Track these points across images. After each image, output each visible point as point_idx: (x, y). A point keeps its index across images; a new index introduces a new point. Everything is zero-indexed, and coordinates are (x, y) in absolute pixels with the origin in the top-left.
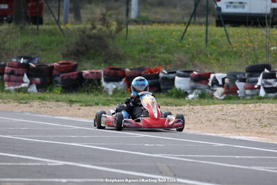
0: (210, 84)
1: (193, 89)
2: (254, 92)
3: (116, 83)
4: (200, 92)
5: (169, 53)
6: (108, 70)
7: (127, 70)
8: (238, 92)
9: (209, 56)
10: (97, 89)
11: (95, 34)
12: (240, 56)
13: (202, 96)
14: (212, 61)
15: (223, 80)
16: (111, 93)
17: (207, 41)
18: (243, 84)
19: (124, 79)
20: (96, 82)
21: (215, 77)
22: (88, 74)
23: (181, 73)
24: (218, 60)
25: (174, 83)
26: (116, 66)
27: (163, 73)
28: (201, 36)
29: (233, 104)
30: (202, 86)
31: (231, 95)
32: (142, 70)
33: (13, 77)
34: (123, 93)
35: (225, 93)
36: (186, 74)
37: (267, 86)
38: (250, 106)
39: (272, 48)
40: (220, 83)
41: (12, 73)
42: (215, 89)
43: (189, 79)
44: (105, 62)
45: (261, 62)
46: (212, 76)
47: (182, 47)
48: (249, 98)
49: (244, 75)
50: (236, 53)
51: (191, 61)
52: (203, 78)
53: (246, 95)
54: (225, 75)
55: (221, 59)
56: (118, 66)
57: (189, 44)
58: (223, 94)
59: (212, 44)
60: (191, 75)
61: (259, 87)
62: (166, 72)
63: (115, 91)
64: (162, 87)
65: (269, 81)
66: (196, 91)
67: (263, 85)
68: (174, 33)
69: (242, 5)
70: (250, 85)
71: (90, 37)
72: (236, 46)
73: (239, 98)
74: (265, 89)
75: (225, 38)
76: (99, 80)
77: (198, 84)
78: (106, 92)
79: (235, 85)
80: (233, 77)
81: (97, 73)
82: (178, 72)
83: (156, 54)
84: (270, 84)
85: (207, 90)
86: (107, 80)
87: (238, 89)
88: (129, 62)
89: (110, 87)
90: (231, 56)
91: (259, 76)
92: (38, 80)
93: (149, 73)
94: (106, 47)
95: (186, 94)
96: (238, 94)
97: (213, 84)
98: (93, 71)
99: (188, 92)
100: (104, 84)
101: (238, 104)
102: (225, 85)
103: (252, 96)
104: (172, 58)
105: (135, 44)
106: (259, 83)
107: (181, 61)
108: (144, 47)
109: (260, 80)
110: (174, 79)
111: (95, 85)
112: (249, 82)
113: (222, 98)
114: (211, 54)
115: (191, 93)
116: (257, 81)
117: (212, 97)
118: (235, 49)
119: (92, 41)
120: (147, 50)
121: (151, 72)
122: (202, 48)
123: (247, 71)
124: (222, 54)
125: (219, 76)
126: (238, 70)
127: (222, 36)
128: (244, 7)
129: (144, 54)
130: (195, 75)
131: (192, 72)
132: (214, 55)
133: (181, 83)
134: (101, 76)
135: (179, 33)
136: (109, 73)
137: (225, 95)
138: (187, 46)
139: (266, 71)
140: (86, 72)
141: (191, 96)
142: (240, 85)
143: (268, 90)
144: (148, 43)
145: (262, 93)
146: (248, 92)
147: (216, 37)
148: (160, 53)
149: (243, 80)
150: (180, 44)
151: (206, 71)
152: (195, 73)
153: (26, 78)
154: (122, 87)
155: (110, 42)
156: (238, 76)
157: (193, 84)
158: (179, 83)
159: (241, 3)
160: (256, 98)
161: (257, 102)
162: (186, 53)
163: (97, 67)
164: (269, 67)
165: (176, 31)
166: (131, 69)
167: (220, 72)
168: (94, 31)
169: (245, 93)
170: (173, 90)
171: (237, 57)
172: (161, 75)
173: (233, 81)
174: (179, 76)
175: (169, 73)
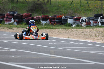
0: (80, 21)
1: (74, 23)
2: (97, 24)
3: (46, 21)
4: (77, 24)
5: (66, 10)
6: (43, 16)
7: (50, 16)
8: (91, 24)
10: (39, 23)
11: (38, 3)
12: (93, 11)
13: (78, 26)
14: (82, 13)
15: (85, 20)
16: (44, 25)
17: (80, 5)
18: (93, 21)
19: (49, 20)
20: (38, 21)
21: (82, 19)
22: (35, 18)
24: (84, 12)
25: (67, 21)
26: (46, 15)
27: (63, 17)
28: (78, 4)
29: (88, 28)
30: (78, 22)
31: (88, 25)
32: (56, 16)
33: (8, 19)
34: (49, 25)
35: (86, 24)
36: (72, 18)
38: (94, 29)
40: (84, 21)
41: (7, 18)
42: (82, 23)
43: (73, 19)
44: (42, 13)
45: (100, 13)
46: (81, 18)
47: (71, 8)
48: (95, 26)
49: (93, 18)
50: (91, 10)
51: (74, 13)
52: (78, 19)
53: (94, 25)
54: (86, 18)
56: (47, 15)
57: (74, 7)
58: (85, 25)
59: (82, 6)
60: (74, 18)
61: (99, 22)
62: (64, 17)
63: (46, 24)
64: (63, 22)
65: (102, 20)
66: (75, 24)
67: (100, 21)
68: (68, 3)
70: (95, 22)
71: (37, 4)
72: (91, 7)
73: (91, 26)
74: (101, 23)
75: (87, 4)
76: (40, 20)
77: (76, 21)
78: (42, 24)
79: (90, 22)
80: (89, 19)
81: (39, 17)
82: (69, 17)
83: (61, 10)
84: (103, 21)
85: (80, 23)
86: (43, 20)
87: (91, 23)
88: (51, 13)
89: (44, 22)
90: (89, 11)
91: (99, 18)
92: (17, 20)
93: (58, 18)
94: (42, 8)
96: (91, 25)
97: (82, 21)
98: (37, 17)
99: (73, 24)
100: (41, 21)
101: (90, 28)
102: (86, 22)
103: (96, 25)
104: (67, 12)
105: (53, 7)
106: (99, 21)
107: (70, 13)
108: (57, 8)
109: (99, 20)
111: (38, 22)
112: (95, 20)
113: (85, 26)
114: (82, 10)
115: (74, 25)
117: (81, 26)
118: (90, 8)
119: (38, 5)
120: (58, 9)
121: (59, 17)
122: (79, 8)
123: (94, 17)
124: (86, 10)
125: (84, 18)
126: (91, 16)
127: (86, 4)
129: (57, 10)
130: (75, 18)
131: (74, 17)
132: (83, 11)
133: (70, 21)
134: (40, 18)
135: (70, 2)
136: (43, 17)
137: (86, 25)
139: (101, 16)
140: (35, 17)
141: (73, 26)
142: (91, 22)
143: (102, 23)
144: (58, 6)
145: (100, 24)
146: (95, 24)
147: (84, 4)
148: (63, 10)
149: (93, 20)
150: (70, 7)
151: (80, 16)
152: (75, 17)
153: (12, 20)
154: (48, 23)
155: (44, 6)
156: (91, 18)
157: (74, 21)
158: (69, 21)
160: (97, 26)
161: (97, 28)
162: (72, 10)
163: (39, 15)
164: (102, 15)
165: (69, 2)
166: (51, 16)
167: (84, 17)
168: (39, 2)
169: (93, 24)
170: (67, 24)
171: (91, 11)
172: (62, 18)
173: (89, 20)
174: (69, 18)
175: (65, 17)
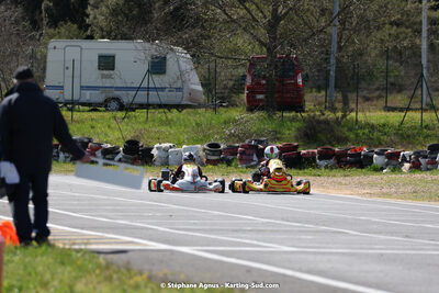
1: (387, 164)
3: (328, 161)
4: (392, 167)
6: (322, 150)
7: (337, 149)
10: (312, 166)
13: (393, 170)
15: (410, 156)
18: (425, 160)
19: (334, 157)
20: (312, 159)
21: (404, 155)
22: (304, 154)
23: (378, 151)
25: (372, 160)
30: (394, 162)
33: (244, 157)
36: (382, 152)
40: (408, 159)
41: (242, 153)
42: (403, 164)
43: (384, 157)
46: (402, 154)
49: (426, 152)
53: (428, 169)
54: (412, 153)
58: (409, 169)
60: (386, 153)
62: (367, 151)
64: (364, 163)
66: (389, 166)
70: (431, 161)
77: (391, 161)
79: (419, 161)
80: (418, 154)
81: (313, 152)
82: (376, 150)
86: (321, 159)
87: (421, 165)
89: (323, 164)
91: (437, 153)
93: (354, 152)
95: (382, 169)
96: (421, 168)
97: (402, 160)
98: (309, 150)
99: (384, 167)
100: (318, 161)
102: (411, 161)
106: (437, 159)
110: (372, 157)
111: (310, 162)
112: (430, 158)
115: (386, 169)
116: (436, 157)
117: (400, 171)
121: (356, 151)
125: (407, 153)
130: (389, 153)
131: (387, 150)
133: (377, 160)
134: (315, 155)
136: (321, 152)
137: (411, 169)
140: (303, 152)
141: (384, 171)
149: (425, 157)
152: (389, 151)
153: (255, 158)
154: (333, 163)
156: (421, 154)
157: (387, 161)
166: (340, 149)
169: (427, 167)
170: (372, 166)
172: (363, 153)
173: (417, 158)
174: (376, 153)
175: (369, 152)
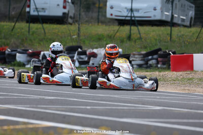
0: (41, 58)
1: (29, 62)
9: (33, 41)
17: (29, 31)
21: (44, 54)
23: (21, 51)
25: (15, 58)
36: (24, 52)
37: (80, 60)
39: (74, 37)
46: (42, 53)
49: (64, 53)
55: (42, 43)
57: (18, 33)
61: (75, 61)
67: (77, 59)
69: (43, 10)
74: (79, 62)
82: (19, 50)
84: (82, 59)
90: (47, 41)
91: (75, 53)
95: (24, 65)
97: (43, 58)
99: (25, 63)
109: (76, 57)
110: (15, 55)
115: (28, 64)
116: (74, 57)
118: (49, 37)
122: (27, 36)
123: (66, 50)
124: (41, 40)
125: (47, 53)
128: (45, 12)
132: (37, 40)
138: (18, 35)
139: (79, 50)
141: (27, 66)
143: (81, 63)
145: (77, 64)
152: (30, 51)
158: (19, 57)
159: (43, 9)
170: (15, 62)
172: (7, 52)
175: (12, 51)
